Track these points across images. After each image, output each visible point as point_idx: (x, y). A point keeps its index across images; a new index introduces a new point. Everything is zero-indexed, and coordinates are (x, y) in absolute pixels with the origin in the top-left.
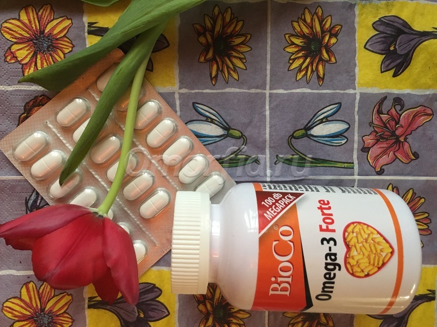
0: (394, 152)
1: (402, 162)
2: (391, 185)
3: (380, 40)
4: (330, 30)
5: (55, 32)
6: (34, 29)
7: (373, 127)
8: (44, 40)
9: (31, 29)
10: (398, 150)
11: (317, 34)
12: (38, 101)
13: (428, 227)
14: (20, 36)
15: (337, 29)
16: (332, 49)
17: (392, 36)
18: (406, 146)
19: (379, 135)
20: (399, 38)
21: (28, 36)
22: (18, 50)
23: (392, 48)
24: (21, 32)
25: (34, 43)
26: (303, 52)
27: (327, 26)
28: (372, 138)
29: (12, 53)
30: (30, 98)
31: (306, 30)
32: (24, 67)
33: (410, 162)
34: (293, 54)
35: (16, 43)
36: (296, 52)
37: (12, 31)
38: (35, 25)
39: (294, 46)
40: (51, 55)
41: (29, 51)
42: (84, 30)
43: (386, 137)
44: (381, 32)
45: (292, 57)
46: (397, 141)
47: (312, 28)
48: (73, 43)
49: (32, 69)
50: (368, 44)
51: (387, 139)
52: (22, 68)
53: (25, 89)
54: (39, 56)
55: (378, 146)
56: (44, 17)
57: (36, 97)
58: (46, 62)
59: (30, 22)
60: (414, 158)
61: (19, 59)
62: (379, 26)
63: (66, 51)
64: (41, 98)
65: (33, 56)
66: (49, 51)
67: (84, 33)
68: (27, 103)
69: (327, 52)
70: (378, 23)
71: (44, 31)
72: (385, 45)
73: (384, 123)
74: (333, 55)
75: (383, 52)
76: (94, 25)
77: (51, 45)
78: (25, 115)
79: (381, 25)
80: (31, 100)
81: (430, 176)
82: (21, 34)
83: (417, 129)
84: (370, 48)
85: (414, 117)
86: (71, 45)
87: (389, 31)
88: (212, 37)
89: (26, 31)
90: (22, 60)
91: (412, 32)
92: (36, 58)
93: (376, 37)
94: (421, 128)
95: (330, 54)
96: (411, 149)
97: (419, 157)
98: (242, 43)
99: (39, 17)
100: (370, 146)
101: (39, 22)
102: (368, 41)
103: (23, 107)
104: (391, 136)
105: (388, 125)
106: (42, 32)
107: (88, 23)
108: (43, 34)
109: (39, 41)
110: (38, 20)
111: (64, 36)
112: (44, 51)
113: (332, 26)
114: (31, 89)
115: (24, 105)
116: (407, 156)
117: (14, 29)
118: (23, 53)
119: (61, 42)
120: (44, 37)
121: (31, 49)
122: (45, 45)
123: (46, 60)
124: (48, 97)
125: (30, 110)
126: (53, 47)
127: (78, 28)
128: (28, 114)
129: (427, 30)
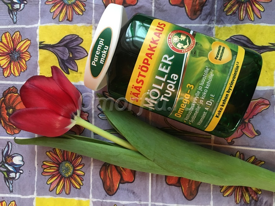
0: (241, 130)
5: (22, 49)
6: (10, 47)
9: (8, 47)
10: (244, 128)
12: (11, 90)
14: (2, 52)
18: (250, 126)
21: (7, 51)
22: (1, 60)
24: (3, 50)
25: (10, 55)
30: (6, 88)
33: (254, 137)
38: (11, 45)
40: (19, 62)
41: (7, 61)
42: (37, 46)
46: (244, 122)
48: (31, 55)
49: (8, 71)
52: (3, 71)
53: (4, 83)
54: (12, 63)
56: (16, 40)
57: (9, 88)
58: (16, 67)
59: (8, 43)
60: (257, 135)
61: (1, 65)
63: (27, 60)
64: (12, 88)
65: (9, 63)
66: (18, 60)
67: (37, 48)
68: (5, 91)
76: (43, 43)
78: (3, 98)
80: (7, 90)
83: (257, 114)
85: (255, 105)
89: (6, 49)
90: (3, 66)
92: (11, 65)
96: (254, 128)
97: (260, 134)
99: (13, 40)
101: (13, 43)
103: (2, 94)
106: (15, 49)
107: (40, 42)
109: (13, 55)
111: (27, 51)
112: (15, 60)
114: (7, 83)
116: (252, 133)
118: (4, 62)
119: (25, 55)
120: (16, 52)
121: (8, 59)
122: (16, 57)
123: (16, 65)
124: (16, 88)
125: (6, 95)
126: (20, 58)
127: (34, 45)
128: (5, 98)
129: (264, 45)
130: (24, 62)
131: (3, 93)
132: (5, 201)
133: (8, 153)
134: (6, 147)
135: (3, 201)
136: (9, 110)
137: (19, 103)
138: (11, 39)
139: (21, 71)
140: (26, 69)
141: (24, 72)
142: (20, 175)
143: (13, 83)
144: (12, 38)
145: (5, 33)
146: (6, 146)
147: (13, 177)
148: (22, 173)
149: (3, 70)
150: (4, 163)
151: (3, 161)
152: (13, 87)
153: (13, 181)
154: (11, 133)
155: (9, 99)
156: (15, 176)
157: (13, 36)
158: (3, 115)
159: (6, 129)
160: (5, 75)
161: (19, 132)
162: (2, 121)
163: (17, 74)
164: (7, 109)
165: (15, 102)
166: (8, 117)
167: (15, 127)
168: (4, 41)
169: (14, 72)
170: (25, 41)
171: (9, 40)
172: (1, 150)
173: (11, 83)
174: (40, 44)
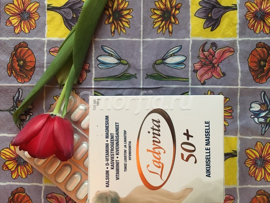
0: (211, 72)
1: (216, 78)
2: (210, 91)
3: (203, 11)
4: (175, 6)
5: (31, 10)
6: (21, 9)
7: (200, 59)
8: (26, 14)
9: (19, 9)
10: (213, 71)
11: (168, 8)
12: (21, 45)
13: (232, 114)
14: (14, 13)
15: (179, 6)
16: (176, 16)
17: (210, 9)
18: (218, 69)
19: (203, 63)
20: (213, 10)
21: (18, 12)
22: (13, 19)
23: (210, 16)
24: (14, 11)
25: (20, 16)
26: (161, 18)
27: (174, 4)
28: (199, 65)
29: (9, 21)
30: (17, 43)
31: (162, 7)
32: (15, 28)
33: (220, 78)
34: (156, 19)
35: (12, 16)
36: (157, 18)
37: (10, 10)
38: (22, 7)
39: (156, 15)
40: (28, 21)
41: (18, 20)
42: (45, 8)
43: (207, 64)
44: (204, 7)
45: (155, 21)
46: (213, 66)
47: (165, 5)
48: (40, 15)
49: (19, 29)
50: (197, 13)
51: (208, 65)
53: (15, 39)
54: (22, 22)
55: (203, 69)
56: (26, 2)
57: (20, 43)
59: (19, 5)
60: (223, 76)
61: (13, 24)
62: (202, 4)
63: (36, 19)
65: (19, 22)
66: (27, 19)
67: (45, 10)
69: (174, 18)
70: (202, 2)
71: (26, 10)
72: (206, 14)
73: (206, 57)
74: (177, 19)
75: (205, 18)
76: (51, 6)
77: (29, 17)
78: (14, 52)
79: (203, 3)
80: (17, 45)
81: (232, 86)
82: (14, 12)
83: (225, 59)
84: (197, 16)
85: (223, 53)
86: (38, 16)
87: (208, 6)
88: (112, 11)
89: (17, 10)
90: (14, 24)
91: (221, 7)
92: (21, 23)
93: (201, 9)
94: (227, 59)
95: (175, 19)
96: (221, 71)
97: (225, 75)
98: (128, 14)
100: (198, 69)
101: (23, 5)
102: (197, 11)
104: (210, 64)
105: (208, 58)
106: (25, 10)
107: (48, 5)
108: (25, 11)
109: (23, 15)
111: (36, 12)
112: (25, 19)
113: (176, 4)
114: (18, 39)
115: (14, 47)
116: (219, 75)
117: (11, 9)
118: (15, 21)
119: (34, 15)
120: (26, 12)
122: (26, 17)
123: (26, 24)
124: (26, 43)
125: (17, 50)
126: (30, 18)
127: (42, 7)
128: (16, 52)
129: (229, 6)
130: (34, 21)
133: (19, 98)
134: (17, 93)
136: (20, 62)
137: (29, 56)
138: (21, 2)
139: (31, 29)
140: (36, 27)
141: (33, 29)
142: (30, 117)
143: (23, 39)
147: (23, 119)
148: (32, 116)
150: (15, 108)
151: (14, 106)
152: (23, 42)
153: (24, 122)
154: (22, 82)
155: (20, 53)
156: (25, 119)
158: (15, 66)
159: (17, 78)
160: (16, 32)
161: (29, 81)
162: (13, 71)
163: (27, 31)
164: (17, 61)
165: (26, 55)
166: (19, 68)
167: (25, 76)
168: (16, 3)
169: (24, 30)
170: (34, 3)
172: (13, 96)
173: (21, 39)
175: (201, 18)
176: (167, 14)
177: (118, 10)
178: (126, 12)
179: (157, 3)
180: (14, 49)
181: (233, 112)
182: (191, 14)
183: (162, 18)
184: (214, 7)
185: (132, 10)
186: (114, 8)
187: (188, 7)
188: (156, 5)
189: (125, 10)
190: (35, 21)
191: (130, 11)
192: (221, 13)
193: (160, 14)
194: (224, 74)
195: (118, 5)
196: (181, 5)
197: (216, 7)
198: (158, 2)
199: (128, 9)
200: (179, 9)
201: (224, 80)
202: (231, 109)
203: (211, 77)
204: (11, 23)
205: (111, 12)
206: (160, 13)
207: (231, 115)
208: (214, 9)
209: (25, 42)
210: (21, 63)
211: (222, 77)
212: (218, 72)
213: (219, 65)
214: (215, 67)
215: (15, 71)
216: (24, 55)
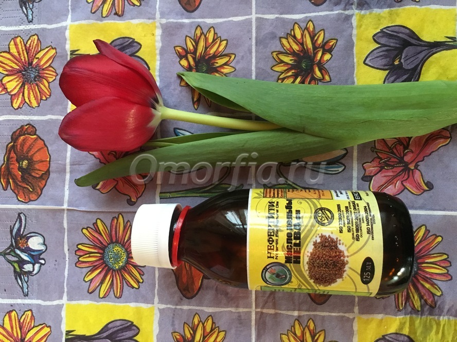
0: (402, 182)
1: (412, 193)
3: (381, 54)
4: (323, 46)
5: (42, 63)
6: (23, 60)
7: (376, 152)
8: (32, 71)
9: (19, 60)
10: (406, 179)
11: (308, 50)
12: (24, 130)
13: (448, 271)
14: (10, 69)
15: (331, 44)
16: (325, 66)
17: (396, 48)
18: (417, 175)
19: (384, 162)
20: (405, 51)
21: (18, 67)
22: (9, 82)
23: (396, 63)
24: (11, 65)
25: (22, 74)
26: (293, 71)
27: (320, 41)
28: (375, 165)
29: (3, 84)
30: (17, 127)
31: (296, 47)
32: (13, 97)
33: (422, 193)
34: (282, 73)
35: (7, 75)
36: (285, 71)
37: (4, 64)
38: (24, 57)
39: (282, 64)
40: (37, 85)
41: (18, 82)
42: (67, 58)
43: (392, 164)
44: (384, 45)
45: (281, 77)
46: (406, 169)
47: (302, 44)
48: (57, 72)
49: (20, 99)
50: (368, 59)
51: (393, 167)
52: (11, 99)
53: (13, 118)
54: (26, 87)
55: (383, 175)
56: (32, 48)
57: (22, 127)
58: (33, 92)
59: (19, 54)
60: (427, 189)
61: (9, 90)
62: (380, 38)
63: (51, 80)
64: (26, 127)
65: (21, 87)
66: (35, 81)
68: (14, 132)
69: (320, 70)
70: (380, 34)
71: (32, 62)
72: (388, 59)
73: (390, 148)
74: (327, 72)
75: (386, 67)
76: (76, 53)
77: (38, 76)
78: (12, 144)
79: (382, 37)
80: (18, 130)
81: (448, 210)
82: (11, 67)
83: (430, 154)
84: (370, 64)
85: (427, 140)
86: (55, 74)
87: (392, 43)
88: (194, 59)
89: (16, 64)
90: (11, 91)
91: (421, 43)
92: (24, 89)
93: (378, 51)
94: (436, 153)
95: (323, 71)
96: (423, 178)
97: (433, 188)
98: (226, 64)
99: (28, 49)
100: (372, 174)
101: (27, 54)
102: (369, 55)
103: (10, 137)
104: (398, 163)
105: (395, 151)
106: (30, 64)
107: (71, 51)
109: (27, 72)
110: (26, 52)
111: (50, 66)
112: (31, 81)
113: (325, 41)
114: (18, 119)
116: (418, 186)
117: (5, 62)
118: (12, 84)
119: (47, 72)
120: (32, 68)
121: (20, 81)
122: (33, 76)
123: (32, 90)
124: (33, 126)
125: (17, 139)
126: (40, 77)
127: (61, 57)
128: (14, 143)
129: (439, 40)
130: (46, 84)
131: (12, 135)
132: (15, 310)
133: (20, 231)
134: (16, 222)
135: (12, 311)
136: (22, 163)
137: (38, 151)
138: (24, 48)
139: (41, 99)
140: (50, 96)
141: (46, 100)
142: (40, 267)
143: (28, 119)
144: (25, 45)
145: (14, 39)
146: (17, 220)
147: (29, 271)
148: (44, 264)
149: (11, 97)
150: (14, 249)
151: (12, 245)
152: (28, 124)
153: (30, 276)
154: (25, 200)
155: (22, 145)
156: (31, 270)
157: (27, 43)
158: (13, 170)
159: (17, 193)
160: (14, 105)
161: (38, 198)
162: (11, 180)
163: (34, 104)
164: (18, 161)
165: (33, 150)
166: (20, 173)
167: (31, 190)
168: (13, 50)
169: (30, 101)
170: (47, 50)
171: (21, 50)
172: (9, 228)
173: (24, 119)
174: (71, 54)
175: (377, 69)
176: (305, 61)
177: (206, 58)
178: (221, 62)
179: (284, 41)
180: (12, 138)
181: (451, 266)
182: (355, 60)
183: (295, 70)
184: (406, 44)
185: (233, 57)
186: (198, 54)
187: (350, 46)
188: (283, 45)
189: (221, 56)
190: (49, 83)
191: (231, 57)
192: (421, 56)
193: (291, 62)
194: (430, 186)
195: (206, 48)
196: (335, 41)
197: (410, 44)
198: (287, 39)
199: (226, 55)
200: (330, 51)
201: (431, 197)
202: (445, 260)
203: (401, 192)
204: (6, 89)
205: (192, 63)
206: (291, 60)
207: (447, 273)
208: (407, 49)
209: (30, 125)
210: (24, 163)
211: (425, 191)
212: (417, 180)
213: (418, 165)
214: (409, 169)
215: (13, 179)
216: (30, 149)
